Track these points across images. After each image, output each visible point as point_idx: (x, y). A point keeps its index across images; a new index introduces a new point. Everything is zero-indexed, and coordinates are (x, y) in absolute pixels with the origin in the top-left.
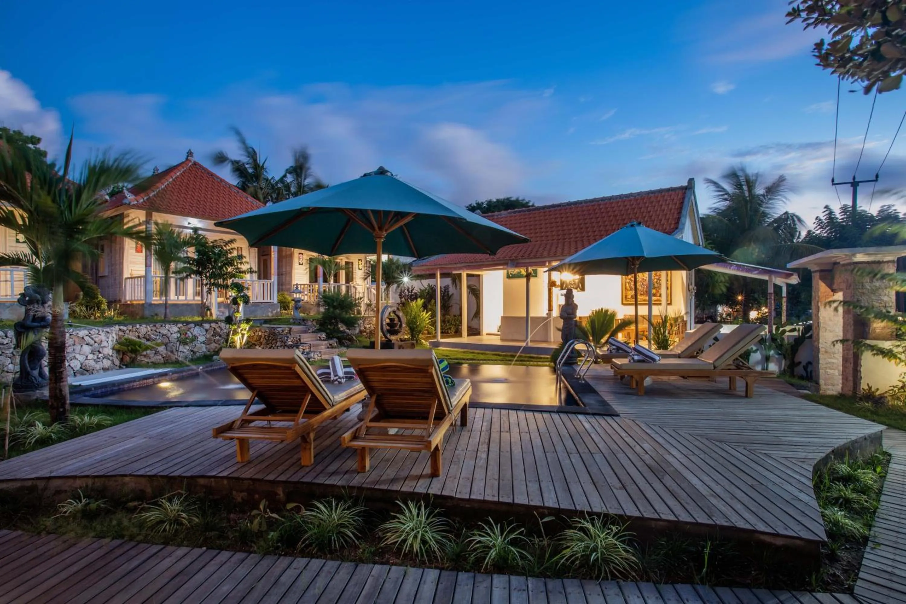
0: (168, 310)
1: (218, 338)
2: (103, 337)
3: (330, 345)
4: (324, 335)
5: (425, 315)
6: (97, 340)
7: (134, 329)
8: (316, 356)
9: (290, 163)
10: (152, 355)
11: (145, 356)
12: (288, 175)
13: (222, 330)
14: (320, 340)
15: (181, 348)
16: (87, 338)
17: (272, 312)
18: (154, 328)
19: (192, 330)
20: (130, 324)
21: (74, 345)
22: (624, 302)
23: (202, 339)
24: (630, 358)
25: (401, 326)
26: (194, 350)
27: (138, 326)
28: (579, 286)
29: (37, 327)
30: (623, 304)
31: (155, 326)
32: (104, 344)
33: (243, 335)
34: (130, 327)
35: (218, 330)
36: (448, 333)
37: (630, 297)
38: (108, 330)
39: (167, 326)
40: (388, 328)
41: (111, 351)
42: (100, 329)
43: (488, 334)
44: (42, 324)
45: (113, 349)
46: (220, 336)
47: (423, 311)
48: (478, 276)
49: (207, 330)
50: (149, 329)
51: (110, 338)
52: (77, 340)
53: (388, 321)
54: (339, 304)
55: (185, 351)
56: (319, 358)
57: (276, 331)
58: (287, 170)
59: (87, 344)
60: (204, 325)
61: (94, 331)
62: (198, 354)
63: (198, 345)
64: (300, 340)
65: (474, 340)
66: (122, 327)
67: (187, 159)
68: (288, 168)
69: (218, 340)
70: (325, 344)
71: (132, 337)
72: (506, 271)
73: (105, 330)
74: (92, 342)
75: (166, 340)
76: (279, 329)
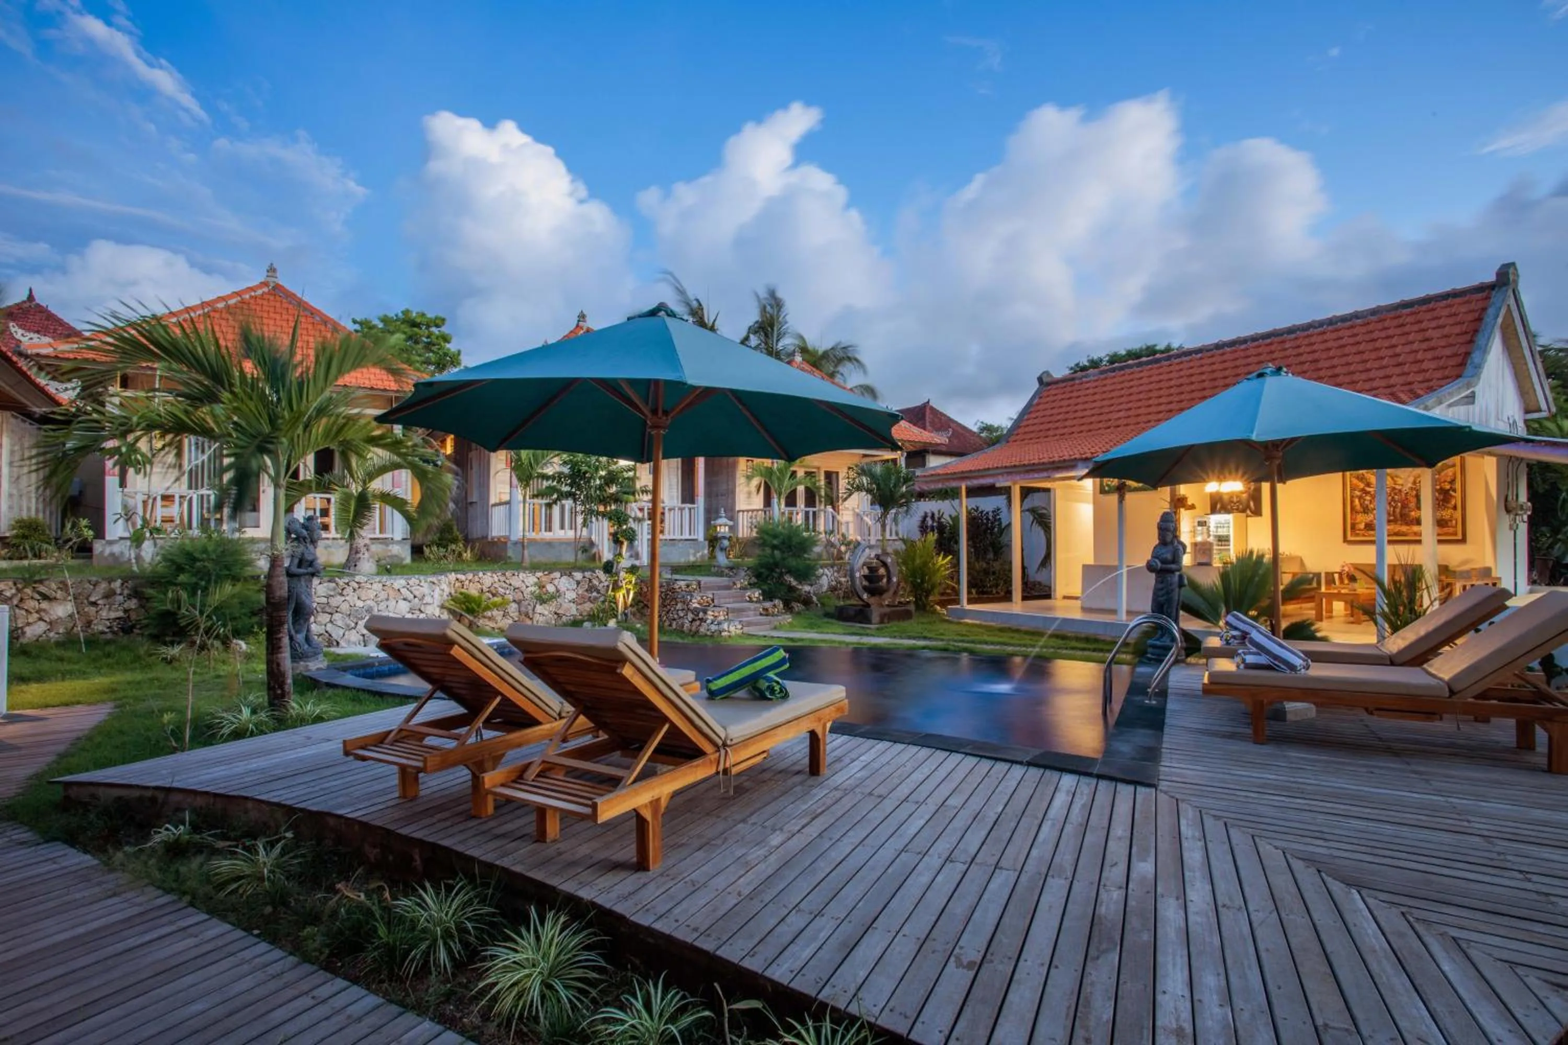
0: (526, 552)
1: (595, 594)
2: (425, 589)
3: (766, 610)
4: (757, 594)
5: (942, 561)
6: (417, 593)
7: (477, 579)
8: (732, 629)
9: (753, 317)
10: (499, 618)
11: (490, 619)
12: (752, 336)
13: (601, 582)
14: (751, 601)
15: (539, 608)
16: (403, 591)
17: (695, 555)
18: (503, 579)
19: (556, 582)
20: (471, 571)
21: (387, 600)
22: (1350, 538)
23: (571, 595)
24: (1238, 659)
25: (889, 579)
26: (560, 612)
27: (481, 574)
28: (1248, 507)
29: (305, 574)
30: (1345, 540)
31: (504, 574)
32: (428, 599)
33: (628, 591)
34: (470, 576)
35: (595, 582)
36: (991, 593)
37: (1362, 526)
38: (434, 579)
39: (522, 575)
40: (865, 583)
41: (438, 610)
42: (422, 578)
43: (1065, 597)
44: (310, 570)
45: (442, 607)
46: (598, 592)
47: (938, 554)
48: (1047, 490)
49: (578, 583)
50: (496, 579)
51: (437, 591)
52: (391, 592)
53: (866, 571)
54: (783, 543)
55: (546, 613)
56: (739, 632)
57: (676, 586)
58: (750, 328)
59: (405, 599)
60: (575, 574)
61: (413, 581)
62: (564, 619)
63: (565, 605)
64: (713, 600)
65: (1035, 608)
66: (459, 576)
67: (578, 326)
68: (751, 324)
69: (596, 599)
70: (755, 610)
71: (473, 591)
72: (1098, 480)
73: (430, 579)
74: (411, 597)
75: (519, 596)
76: (682, 584)
